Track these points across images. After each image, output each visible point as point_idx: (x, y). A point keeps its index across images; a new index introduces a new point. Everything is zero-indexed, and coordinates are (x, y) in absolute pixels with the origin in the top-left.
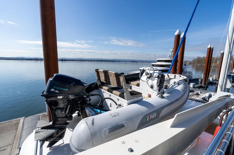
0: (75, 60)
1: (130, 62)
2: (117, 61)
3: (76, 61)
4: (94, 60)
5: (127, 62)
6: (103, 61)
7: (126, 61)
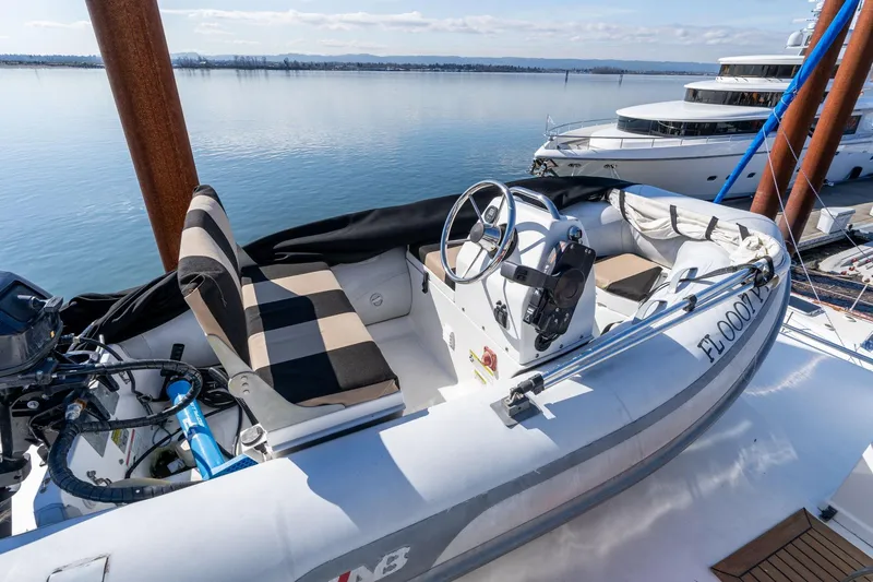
0: (337, 64)
1: (586, 71)
2: (523, 70)
3: (342, 69)
4: (419, 63)
5: (573, 71)
6: (460, 68)
7: (566, 70)
